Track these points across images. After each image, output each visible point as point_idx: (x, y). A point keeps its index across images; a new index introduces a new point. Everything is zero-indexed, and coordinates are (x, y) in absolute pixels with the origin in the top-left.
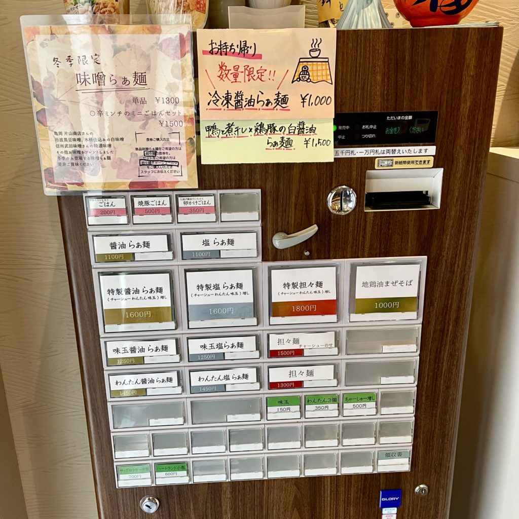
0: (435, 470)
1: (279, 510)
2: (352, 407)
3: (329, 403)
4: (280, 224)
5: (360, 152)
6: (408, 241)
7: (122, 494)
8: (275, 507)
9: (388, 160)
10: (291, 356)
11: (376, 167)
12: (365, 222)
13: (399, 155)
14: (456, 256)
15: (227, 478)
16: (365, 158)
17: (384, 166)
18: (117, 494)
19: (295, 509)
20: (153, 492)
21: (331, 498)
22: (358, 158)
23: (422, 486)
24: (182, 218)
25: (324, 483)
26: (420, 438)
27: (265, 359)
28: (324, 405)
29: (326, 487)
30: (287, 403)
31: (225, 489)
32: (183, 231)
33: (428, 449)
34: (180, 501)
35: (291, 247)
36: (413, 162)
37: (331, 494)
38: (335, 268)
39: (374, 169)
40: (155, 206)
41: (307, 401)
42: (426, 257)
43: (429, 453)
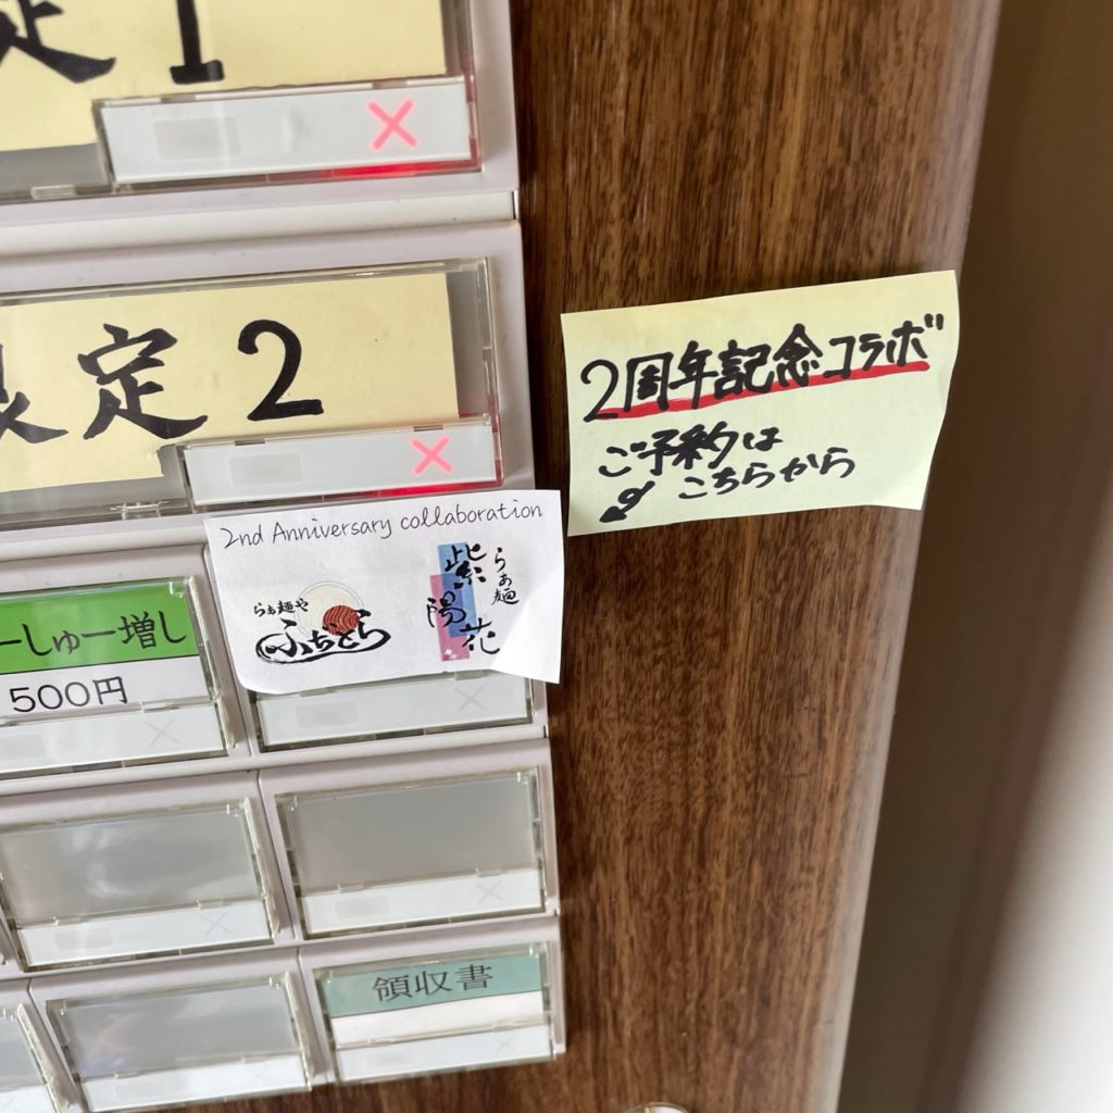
26: (608, 867)
33: (672, 927)
43: (684, 947)
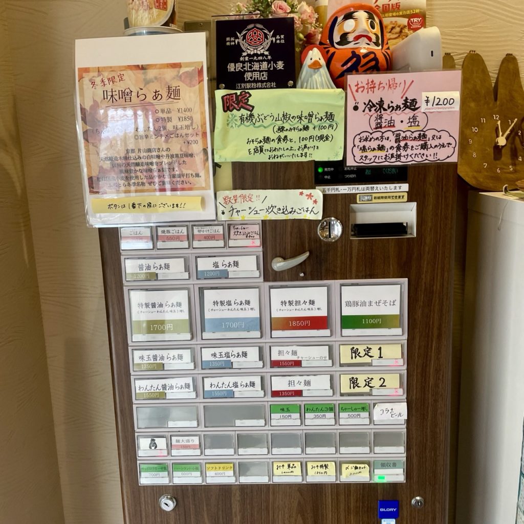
0: (430, 483)
1: (284, 515)
2: (347, 416)
3: (326, 411)
4: (278, 250)
5: (343, 189)
6: (390, 265)
7: (144, 492)
8: (280, 512)
9: (368, 196)
10: (291, 366)
11: (358, 202)
12: (351, 248)
13: (377, 191)
14: (434, 278)
15: (236, 481)
16: (348, 194)
17: (364, 201)
18: (139, 491)
19: (299, 515)
20: (171, 491)
21: (332, 506)
22: (342, 194)
23: (418, 498)
24: (196, 244)
25: (325, 491)
26: (413, 449)
27: (268, 369)
28: (322, 414)
29: (327, 494)
30: (288, 411)
31: (234, 492)
32: (197, 255)
33: (421, 461)
34: (194, 501)
35: (288, 269)
36: (389, 197)
37: (332, 502)
38: (326, 288)
39: (357, 203)
40: (175, 234)
41: (306, 410)
42: (407, 279)
43: (423, 465)
